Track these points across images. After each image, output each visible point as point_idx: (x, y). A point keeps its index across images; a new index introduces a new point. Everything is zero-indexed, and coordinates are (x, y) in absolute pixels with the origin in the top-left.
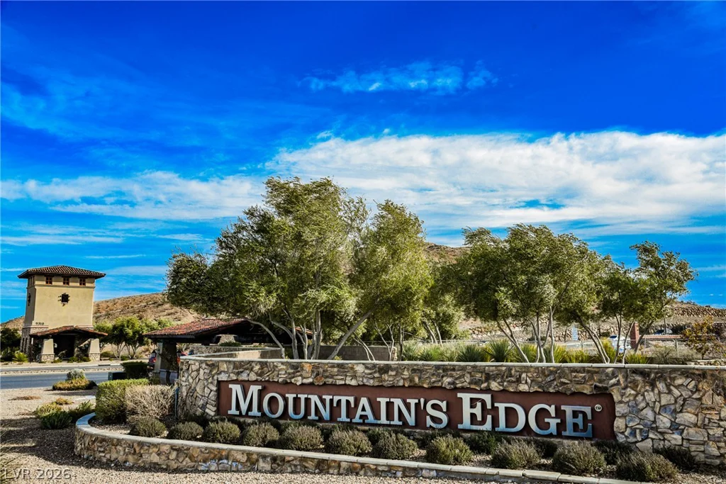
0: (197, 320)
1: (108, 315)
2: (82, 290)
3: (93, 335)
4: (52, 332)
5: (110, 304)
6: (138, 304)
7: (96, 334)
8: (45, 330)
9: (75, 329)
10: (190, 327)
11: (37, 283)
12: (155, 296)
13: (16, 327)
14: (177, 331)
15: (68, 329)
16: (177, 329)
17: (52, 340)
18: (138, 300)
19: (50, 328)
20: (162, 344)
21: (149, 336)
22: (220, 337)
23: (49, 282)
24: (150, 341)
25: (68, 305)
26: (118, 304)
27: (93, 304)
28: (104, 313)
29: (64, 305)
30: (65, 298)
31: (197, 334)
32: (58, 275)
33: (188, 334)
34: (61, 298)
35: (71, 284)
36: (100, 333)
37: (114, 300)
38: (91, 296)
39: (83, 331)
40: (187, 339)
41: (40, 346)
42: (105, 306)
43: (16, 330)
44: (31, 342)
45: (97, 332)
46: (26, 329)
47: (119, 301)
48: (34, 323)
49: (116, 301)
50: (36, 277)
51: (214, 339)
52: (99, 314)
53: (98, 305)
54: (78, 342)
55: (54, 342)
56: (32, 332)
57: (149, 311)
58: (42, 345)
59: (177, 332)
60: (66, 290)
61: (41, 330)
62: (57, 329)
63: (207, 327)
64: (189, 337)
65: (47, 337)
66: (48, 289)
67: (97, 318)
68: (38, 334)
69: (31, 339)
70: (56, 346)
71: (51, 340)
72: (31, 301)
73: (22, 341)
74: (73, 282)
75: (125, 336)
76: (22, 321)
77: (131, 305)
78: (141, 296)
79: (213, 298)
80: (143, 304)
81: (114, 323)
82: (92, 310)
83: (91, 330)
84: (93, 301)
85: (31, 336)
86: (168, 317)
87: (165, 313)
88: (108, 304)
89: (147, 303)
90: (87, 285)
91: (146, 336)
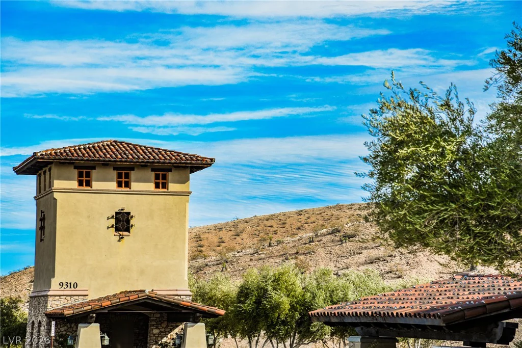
0: (447, 277)
1: (223, 263)
2: (161, 200)
3: (188, 315)
4: (96, 306)
5: (226, 235)
6: (294, 235)
7: (197, 310)
8: (80, 300)
9: (149, 298)
10: (431, 297)
11: (57, 184)
12: (336, 213)
13: (14, 295)
14: (396, 306)
15: (133, 297)
16: (397, 300)
17: (98, 325)
18: (293, 222)
19: (93, 296)
20: (358, 339)
21: (327, 319)
22: (516, 325)
23: (85, 181)
24: (328, 329)
25: (130, 239)
26: (244, 235)
27: (187, 235)
28: (213, 257)
29: (121, 238)
30: (122, 222)
31: (449, 314)
32: (105, 164)
33: (426, 314)
34: (113, 221)
35: (135, 186)
36: (206, 308)
37: (235, 226)
38: (183, 215)
39: (169, 303)
40: (424, 327)
41: (70, 342)
42: (216, 240)
43: (15, 302)
44: (49, 330)
45: (199, 305)
46: (38, 300)
47: (248, 227)
48: (55, 283)
49: (241, 226)
50: (55, 171)
51: (499, 332)
52: (201, 261)
53: (198, 238)
54: (156, 331)
55: (102, 330)
56: (53, 305)
57: (321, 251)
58: (75, 338)
59: (397, 308)
60: (123, 202)
61: (71, 302)
62: (107, 298)
63: (476, 296)
64: (428, 322)
65: (84, 318)
66: (84, 199)
67: (199, 270)
68: (66, 312)
69: (49, 325)
70: (106, 342)
71: (96, 327)
72: (47, 230)
73: (29, 330)
74: (138, 181)
75: (267, 316)
76: (26, 279)
77: (276, 238)
78: (300, 213)
79: (488, 217)
80: (306, 235)
81: (239, 282)
82: (186, 249)
83: (187, 301)
84: (188, 227)
85: (51, 316)
86: (370, 267)
87: (362, 258)
88: (221, 234)
89: (315, 231)
90: (173, 187)
91: (319, 317)
